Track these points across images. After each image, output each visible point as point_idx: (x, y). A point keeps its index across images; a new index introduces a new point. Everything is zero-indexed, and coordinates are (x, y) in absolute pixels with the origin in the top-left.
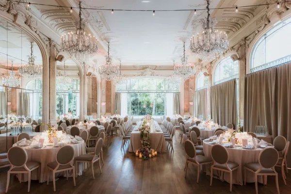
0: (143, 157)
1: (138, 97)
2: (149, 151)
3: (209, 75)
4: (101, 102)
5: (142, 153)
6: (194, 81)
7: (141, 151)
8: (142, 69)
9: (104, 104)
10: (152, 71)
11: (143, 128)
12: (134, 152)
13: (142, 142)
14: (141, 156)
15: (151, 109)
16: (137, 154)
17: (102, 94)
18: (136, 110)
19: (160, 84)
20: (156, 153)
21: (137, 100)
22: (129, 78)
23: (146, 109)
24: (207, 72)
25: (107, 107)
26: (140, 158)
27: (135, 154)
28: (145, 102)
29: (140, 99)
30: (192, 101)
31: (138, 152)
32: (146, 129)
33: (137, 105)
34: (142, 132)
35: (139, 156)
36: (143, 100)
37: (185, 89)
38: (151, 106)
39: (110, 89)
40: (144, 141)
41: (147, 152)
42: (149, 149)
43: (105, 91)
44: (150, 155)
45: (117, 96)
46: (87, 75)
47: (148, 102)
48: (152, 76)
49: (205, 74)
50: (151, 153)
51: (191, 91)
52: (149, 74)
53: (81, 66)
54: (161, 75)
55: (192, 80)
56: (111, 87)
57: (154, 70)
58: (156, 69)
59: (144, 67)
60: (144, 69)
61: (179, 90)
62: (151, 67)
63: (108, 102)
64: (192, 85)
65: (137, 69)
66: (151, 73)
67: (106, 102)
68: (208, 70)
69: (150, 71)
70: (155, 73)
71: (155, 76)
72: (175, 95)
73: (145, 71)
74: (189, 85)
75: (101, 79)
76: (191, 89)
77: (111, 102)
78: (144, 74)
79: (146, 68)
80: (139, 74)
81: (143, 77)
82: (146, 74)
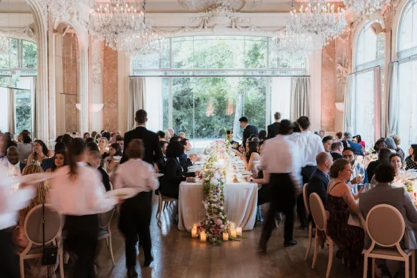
0: (208, 239)
2: (222, 226)
3: (385, 31)
4: (90, 102)
5: (208, 230)
6: (350, 44)
7: (204, 227)
8: (204, 11)
9: (97, 108)
10: (231, 14)
11: (209, 173)
13: (206, 206)
14: (203, 236)
15: (229, 119)
17: (92, 80)
18: (185, 123)
20: (239, 230)
21: (186, 92)
22: (169, 35)
23: (215, 119)
24: (381, 22)
25: (105, 116)
26: (202, 242)
28: (212, 101)
29: (197, 88)
30: (342, 101)
31: (198, 228)
32: (217, 175)
33: (187, 107)
34: (207, 181)
35: (199, 237)
36: (207, 92)
37: (323, 66)
38: (229, 112)
39: (115, 67)
40: (211, 202)
41: (218, 227)
42: (224, 221)
43: (99, 71)
44: (226, 236)
45: (135, 84)
46: (55, 31)
47: (219, 99)
48: (234, 31)
49: (376, 29)
50: (228, 231)
51: (339, 71)
52: (224, 24)
53: (40, 9)
54: (258, 27)
55: (344, 41)
56: (117, 61)
57: (238, 11)
58: (242, 10)
59: (210, 4)
60: (208, 10)
61: (308, 69)
62: (229, 4)
63: (110, 103)
64: (345, 54)
65: (190, 9)
66: (227, 21)
67: (103, 103)
68: (383, 15)
69: (227, 16)
70: (240, 20)
71: (240, 29)
72: (295, 82)
73: (212, 16)
74: (337, 54)
75: (90, 38)
76: (339, 67)
77: (117, 104)
78: (210, 24)
79: (216, 7)
80: (196, 24)
81: (207, 31)
82: (215, 25)
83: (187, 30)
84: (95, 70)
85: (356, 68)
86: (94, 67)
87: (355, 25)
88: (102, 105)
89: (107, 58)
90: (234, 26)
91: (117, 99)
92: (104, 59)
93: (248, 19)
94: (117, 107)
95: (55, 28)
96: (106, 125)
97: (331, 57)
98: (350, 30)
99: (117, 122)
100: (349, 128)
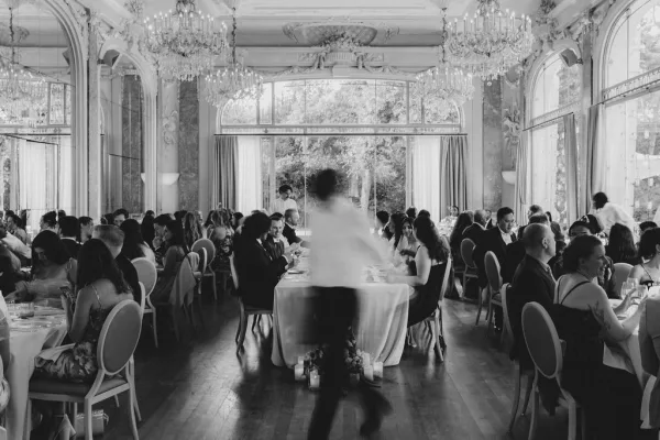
1: (305, 159)
2: (349, 360)
3: (581, 62)
4: (159, 170)
6: (523, 89)
7: (316, 362)
8: (320, 44)
9: (170, 179)
10: (356, 49)
12: (290, 362)
14: (315, 379)
16: (299, 371)
17: (163, 141)
19: (388, 106)
20: (378, 366)
21: (298, 167)
22: (270, 77)
25: (180, 192)
26: (313, 390)
27: (292, 371)
29: (311, 162)
30: (512, 168)
31: (306, 363)
35: (307, 381)
37: (485, 120)
39: (196, 121)
42: (352, 351)
43: (173, 127)
45: (224, 147)
46: (100, 62)
48: (360, 72)
49: (569, 58)
50: (358, 369)
51: (507, 128)
52: (346, 63)
53: (76, 26)
54: (395, 67)
55: (513, 86)
56: (198, 114)
57: (366, 45)
58: (372, 43)
59: (327, 36)
60: (325, 44)
61: (464, 125)
62: (354, 35)
63: (186, 172)
64: (515, 104)
65: (300, 42)
66: (352, 58)
67: (179, 172)
68: (577, 40)
69: (351, 51)
70: (369, 57)
71: (370, 69)
72: (446, 143)
73: (331, 51)
74: (503, 105)
75: (159, 81)
76: (507, 122)
77: (198, 173)
78: (329, 62)
79: (336, 40)
80: (308, 62)
81: (324, 72)
82: (335, 64)
83: (296, 70)
84: (167, 126)
85: (532, 121)
86: (165, 122)
87: (530, 61)
88: (178, 175)
89: (184, 109)
90: (360, 67)
91: (198, 166)
92: (181, 111)
93: (381, 57)
94: (197, 177)
95: (102, 57)
96: (181, 203)
97: (496, 108)
98: (521, 69)
99: (197, 200)
100: (524, 206)
